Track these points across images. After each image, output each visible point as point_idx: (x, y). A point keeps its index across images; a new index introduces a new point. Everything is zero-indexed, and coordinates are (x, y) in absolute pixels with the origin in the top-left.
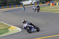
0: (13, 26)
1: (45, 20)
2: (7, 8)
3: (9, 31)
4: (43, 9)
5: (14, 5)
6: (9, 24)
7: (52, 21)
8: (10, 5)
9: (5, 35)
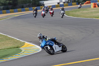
0: (29, 43)
1: (82, 32)
2: (17, 12)
3: (21, 51)
4: (79, 13)
5: (30, 7)
6: (21, 39)
7: (93, 33)
8: (23, 7)
9: (14, 57)
